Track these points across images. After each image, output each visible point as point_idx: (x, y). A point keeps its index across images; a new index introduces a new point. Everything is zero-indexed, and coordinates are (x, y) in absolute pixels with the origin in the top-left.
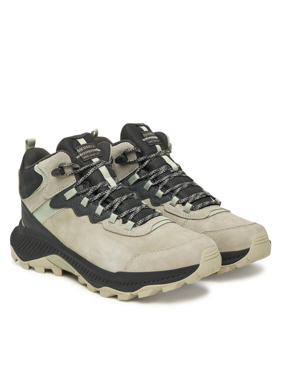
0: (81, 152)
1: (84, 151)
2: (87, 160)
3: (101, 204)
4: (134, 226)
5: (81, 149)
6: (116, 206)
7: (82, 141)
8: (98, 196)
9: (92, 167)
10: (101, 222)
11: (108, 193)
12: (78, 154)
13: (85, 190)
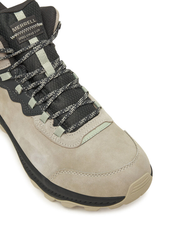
0: (17, 32)
1: (21, 30)
2: (23, 41)
3: (34, 97)
4: (65, 133)
5: (17, 28)
6: (49, 103)
7: (20, 16)
8: (32, 85)
9: (28, 51)
10: (33, 117)
11: (43, 83)
12: (13, 35)
13: (19, 76)
